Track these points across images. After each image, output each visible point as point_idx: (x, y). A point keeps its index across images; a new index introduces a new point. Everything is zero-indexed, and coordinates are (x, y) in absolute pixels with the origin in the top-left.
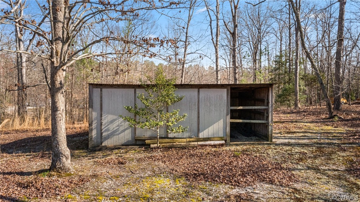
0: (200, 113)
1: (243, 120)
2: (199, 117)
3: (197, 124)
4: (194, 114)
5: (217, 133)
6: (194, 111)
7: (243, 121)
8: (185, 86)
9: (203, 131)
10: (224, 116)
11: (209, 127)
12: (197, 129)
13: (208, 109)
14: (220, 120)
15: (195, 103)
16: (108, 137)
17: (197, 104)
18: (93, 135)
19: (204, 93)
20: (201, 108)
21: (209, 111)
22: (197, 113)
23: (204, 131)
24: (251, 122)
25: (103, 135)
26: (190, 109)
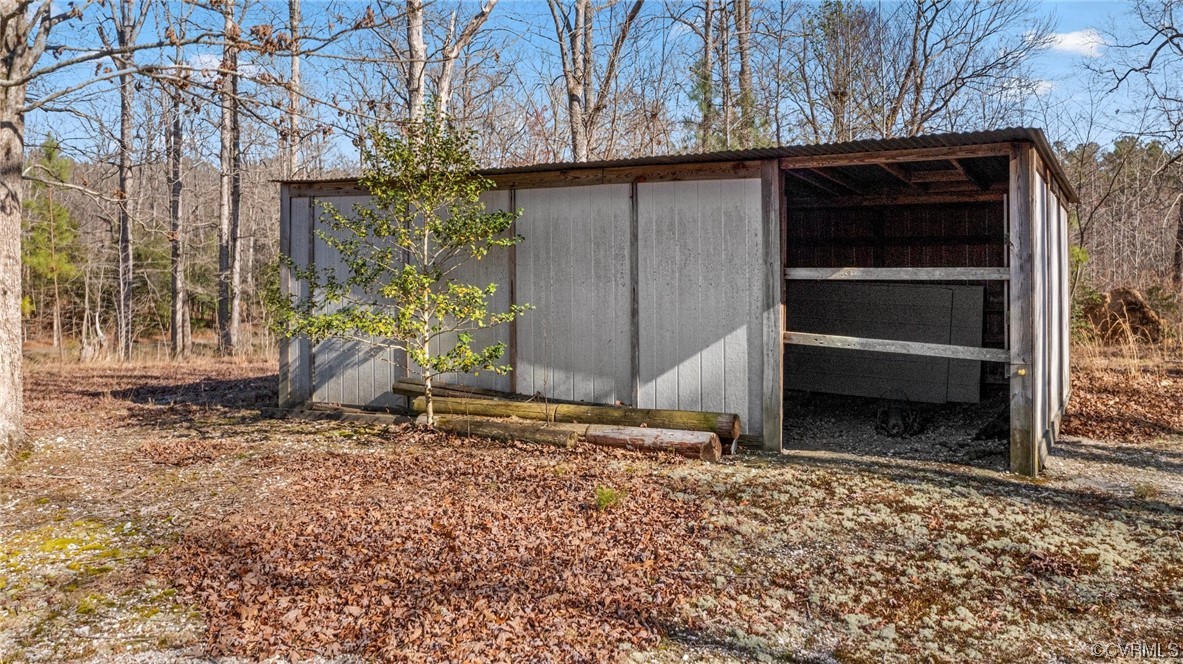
0: (641, 294)
1: (864, 340)
2: (634, 313)
3: (629, 347)
4: (616, 299)
5: (719, 394)
6: (617, 285)
7: (862, 344)
8: (577, 173)
9: (653, 377)
10: (750, 314)
11: (681, 360)
12: (628, 367)
13: (677, 275)
14: (733, 329)
15: (622, 248)
16: (330, 373)
17: (627, 252)
18: (290, 360)
19: (657, 200)
20: (645, 271)
21: (680, 288)
22: (626, 292)
23: (659, 380)
24: (912, 352)
25: (316, 365)
26: (598, 277)
